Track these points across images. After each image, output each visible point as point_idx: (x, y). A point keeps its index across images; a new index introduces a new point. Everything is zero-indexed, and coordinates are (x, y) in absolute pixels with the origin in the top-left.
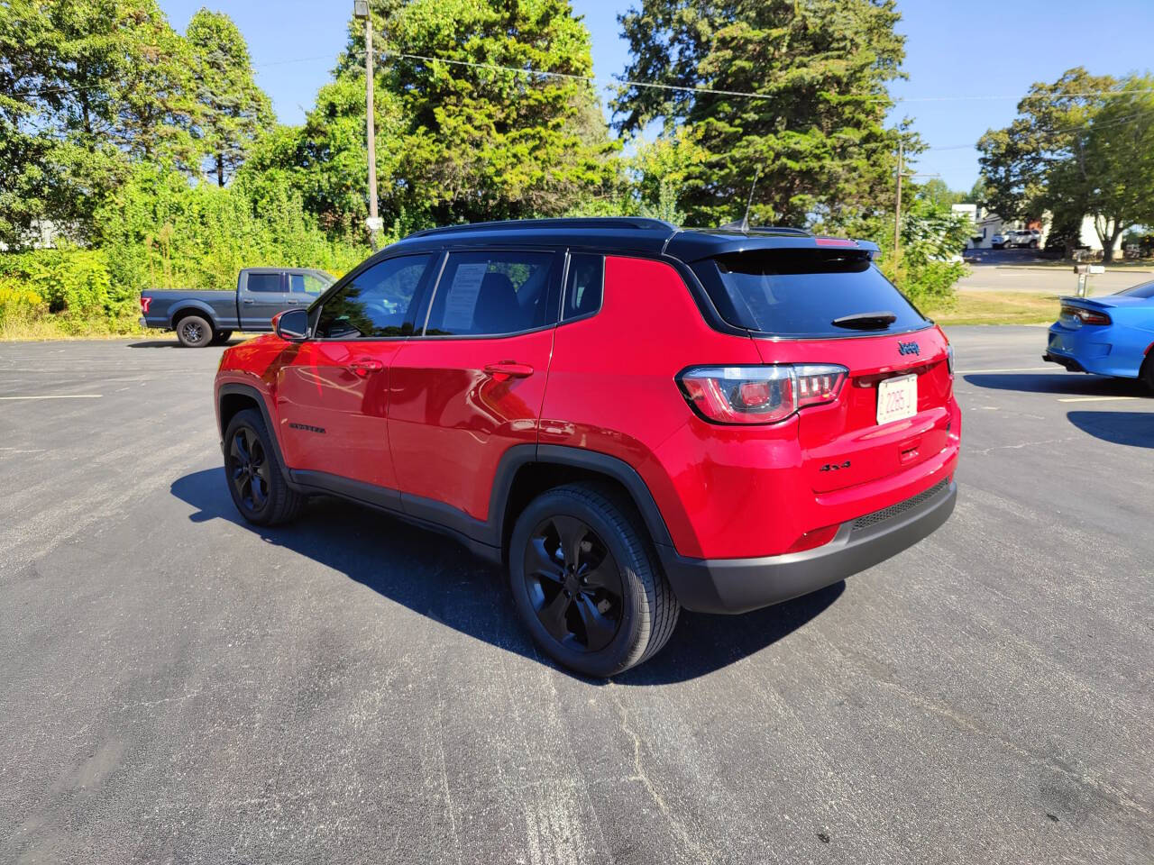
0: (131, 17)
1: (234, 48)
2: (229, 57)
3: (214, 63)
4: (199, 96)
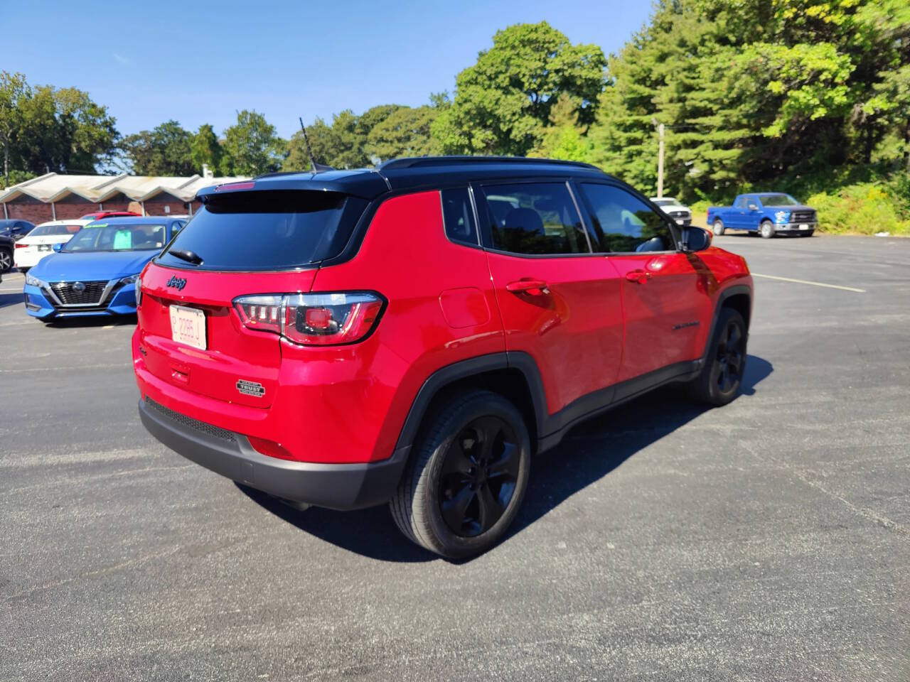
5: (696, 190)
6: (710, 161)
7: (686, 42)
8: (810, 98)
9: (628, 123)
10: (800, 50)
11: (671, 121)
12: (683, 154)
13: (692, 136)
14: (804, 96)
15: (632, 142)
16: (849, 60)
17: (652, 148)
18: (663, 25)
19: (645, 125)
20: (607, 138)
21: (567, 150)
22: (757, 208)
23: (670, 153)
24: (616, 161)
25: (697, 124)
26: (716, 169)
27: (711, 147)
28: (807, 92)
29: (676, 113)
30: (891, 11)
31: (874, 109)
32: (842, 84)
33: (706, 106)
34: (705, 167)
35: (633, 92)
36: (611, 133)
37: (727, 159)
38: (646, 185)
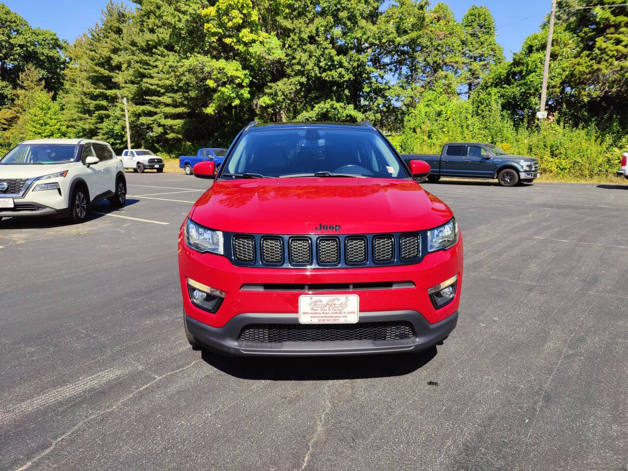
0: (435, 18)
1: (486, 24)
2: (482, 29)
3: (474, 34)
4: (464, 54)
5: (156, 145)
6: (164, 126)
7: (136, 43)
8: (231, 93)
9: (95, 94)
10: (222, 63)
11: (131, 96)
12: (144, 120)
13: (147, 108)
14: (227, 90)
15: (99, 108)
16: (249, 74)
17: (118, 113)
18: (112, 28)
19: (108, 96)
20: (79, 103)
21: (42, 109)
23: (133, 119)
24: (89, 121)
25: (152, 100)
26: (169, 132)
27: (163, 117)
28: (229, 89)
29: (133, 91)
30: (269, 49)
31: (264, 103)
32: (246, 87)
33: (155, 89)
34: (160, 130)
35: (96, 71)
36: (82, 100)
37: (175, 126)
38: (115, 140)
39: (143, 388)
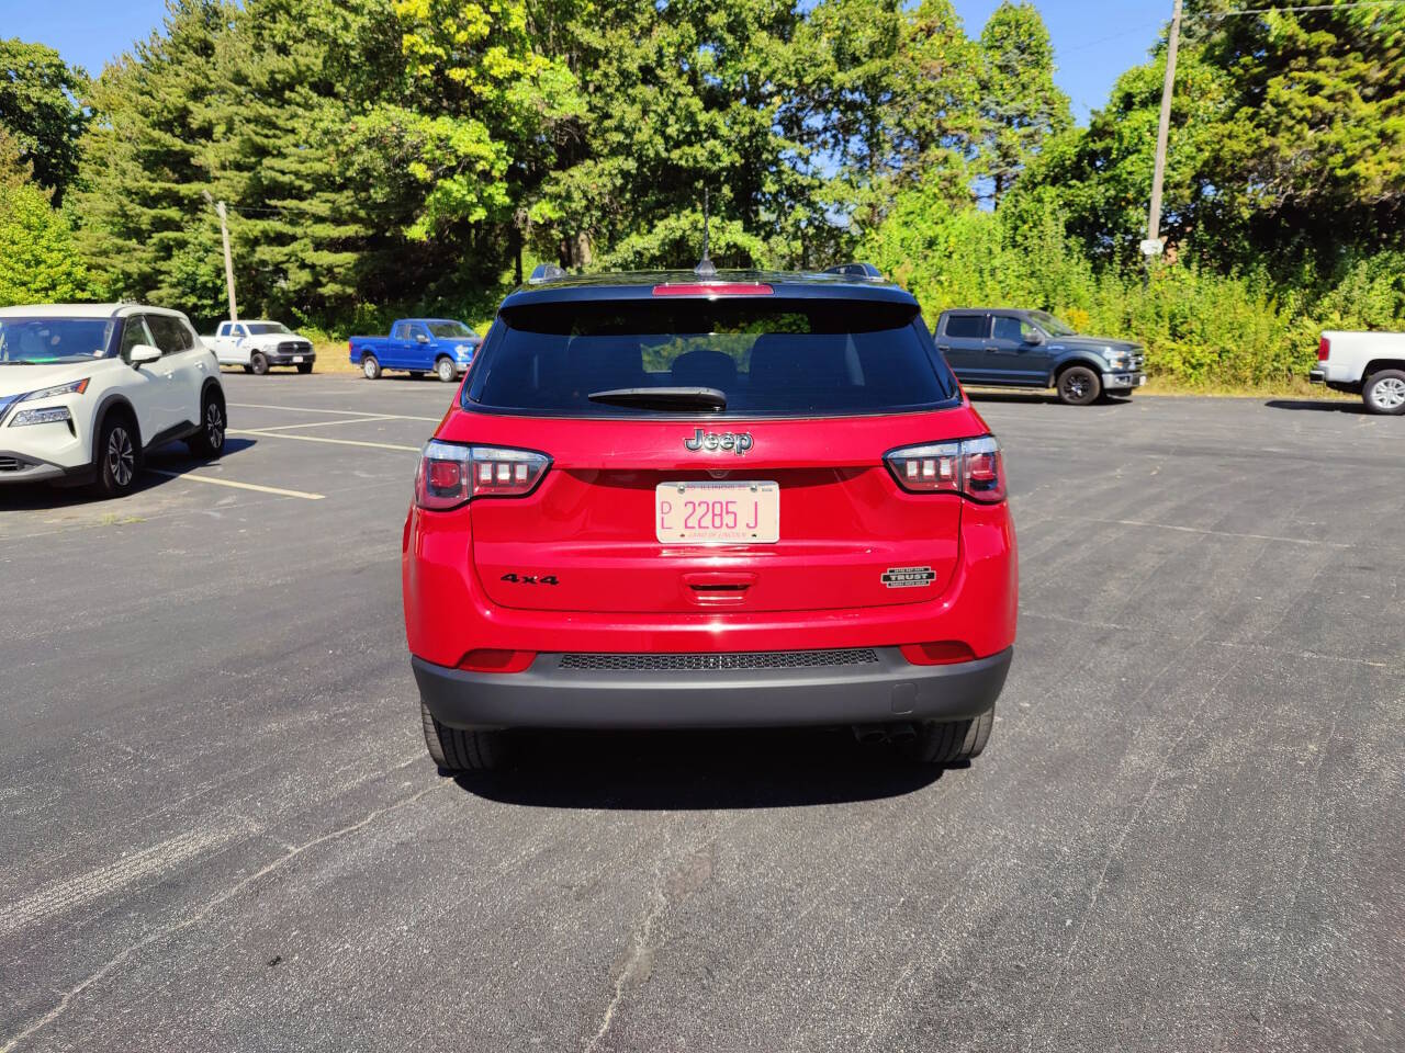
0: (922, 30)
1: (1033, 43)
2: (1025, 56)
3: (1006, 66)
4: (985, 110)
5: (294, 309)
6: (312, 267)
7: (246, 78)
8: (465, 192)
9: (152, 192)
11: (235, 198)
12: (265, 253)
13: (275, 225)
14: (457, 187)
15: (161, 224)
16: (505, 149)
17: (206, 237)
18: (191, 41)
19: (182, 199)
20: (114, 214)
21: (29, 227)
22: (427, 340)
23: (240, 250)
24: (138, 254)
25: (284, 208)
26: (324, 280)
27: (311, 246)
28: (461, 185)
29: (241, 187)
30: (550, 95)
31: (542, 216)
32: (501, 180)
33: (291, 183)
34: (305, 276)
35: (152, 141)
36: (122, 206)
37: (338, 266)
38: (200, 298)
39: (261, 873)
